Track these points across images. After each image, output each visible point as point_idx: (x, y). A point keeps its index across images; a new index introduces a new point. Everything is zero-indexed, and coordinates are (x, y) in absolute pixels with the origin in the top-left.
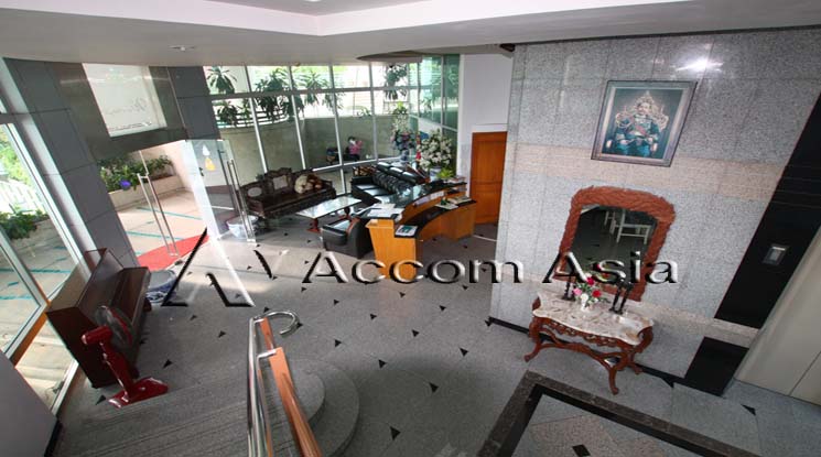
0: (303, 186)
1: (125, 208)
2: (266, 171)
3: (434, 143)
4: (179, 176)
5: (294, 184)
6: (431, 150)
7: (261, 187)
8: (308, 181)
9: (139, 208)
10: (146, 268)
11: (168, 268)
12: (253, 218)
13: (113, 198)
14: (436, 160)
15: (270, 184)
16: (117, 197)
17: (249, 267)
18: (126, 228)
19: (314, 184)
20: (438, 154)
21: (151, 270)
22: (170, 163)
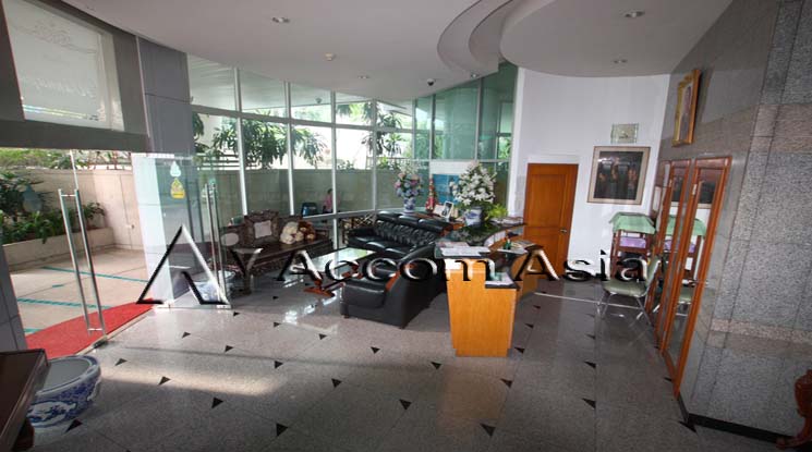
0: (293, 235)
1: (22, 268)
2: (245, 213)
3: (476, 177)
4: (111, 229)
5: (280, 232)
6: (473, 186)
7: (237, 233)
8: (299, 230)
9: (45, 268)
10: (41, 352)
11: (81, 353)
12: (228, 274)
13: (7, 253)
14: (479, 197)
15: (250, 230)
16: (14, 250)
17: (228, 348)
18: (18, 293)
19: (305, 234)
20: (481, 190)
21: (50, 357)
22: (102, 212)
